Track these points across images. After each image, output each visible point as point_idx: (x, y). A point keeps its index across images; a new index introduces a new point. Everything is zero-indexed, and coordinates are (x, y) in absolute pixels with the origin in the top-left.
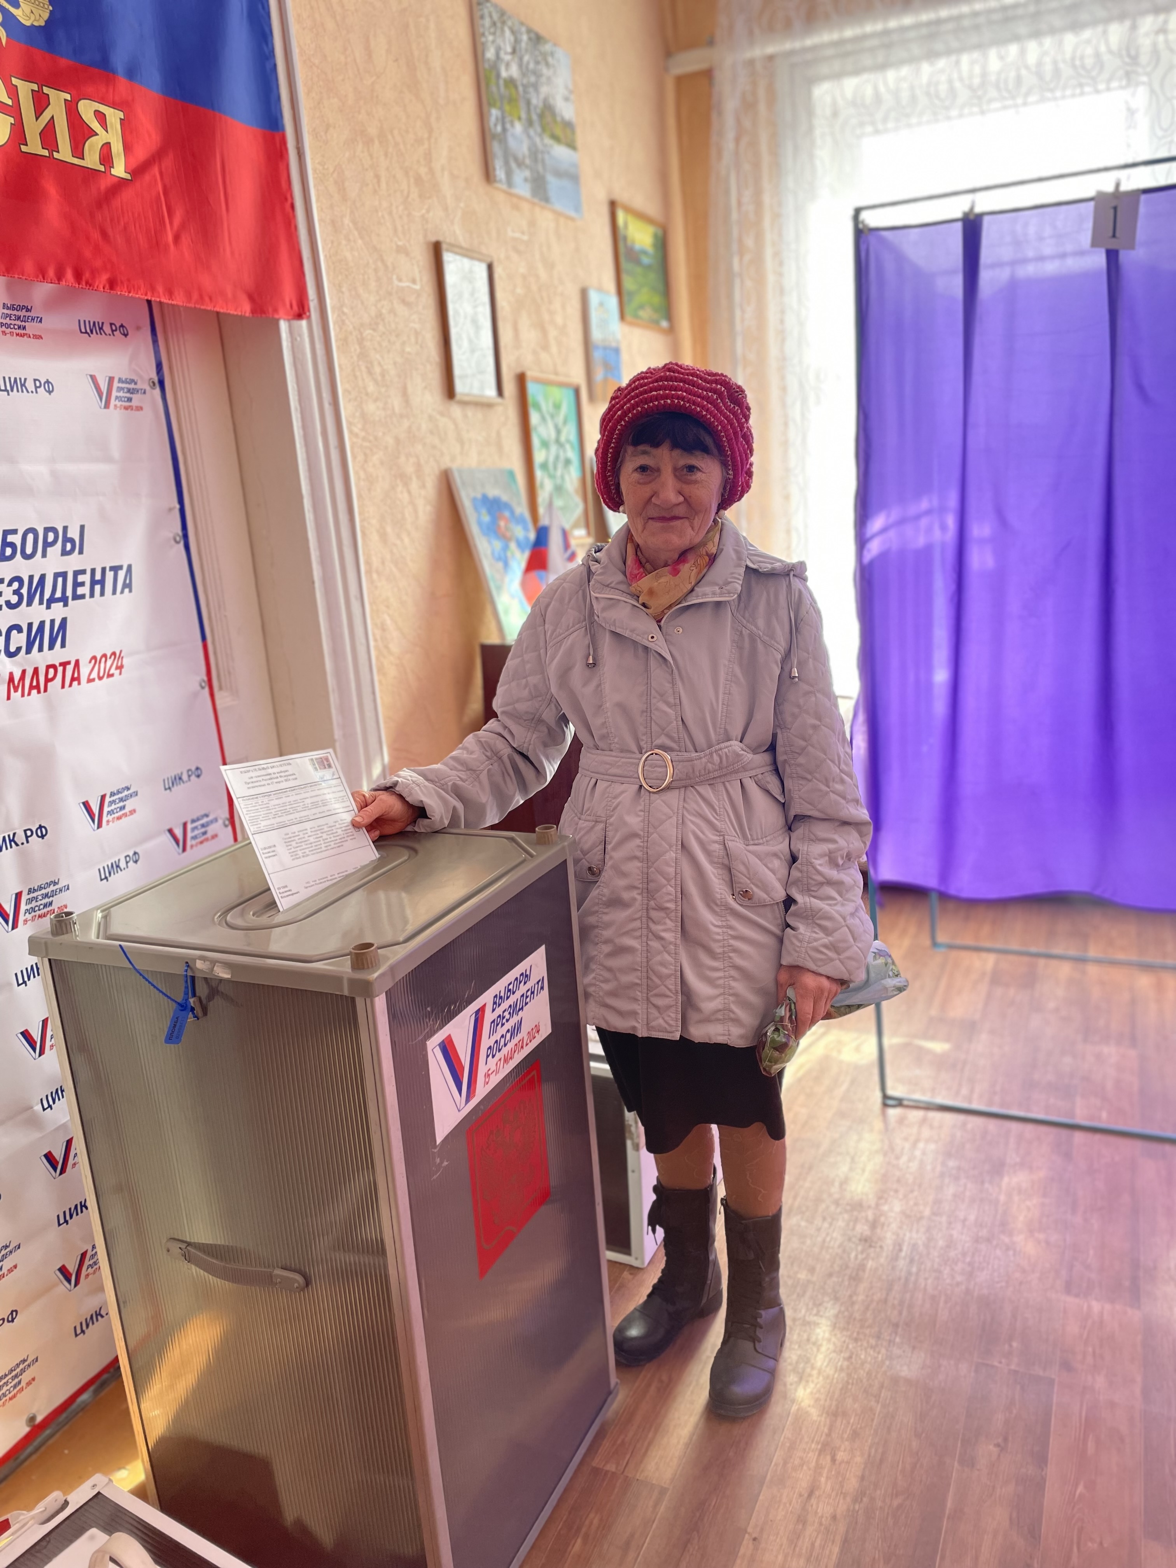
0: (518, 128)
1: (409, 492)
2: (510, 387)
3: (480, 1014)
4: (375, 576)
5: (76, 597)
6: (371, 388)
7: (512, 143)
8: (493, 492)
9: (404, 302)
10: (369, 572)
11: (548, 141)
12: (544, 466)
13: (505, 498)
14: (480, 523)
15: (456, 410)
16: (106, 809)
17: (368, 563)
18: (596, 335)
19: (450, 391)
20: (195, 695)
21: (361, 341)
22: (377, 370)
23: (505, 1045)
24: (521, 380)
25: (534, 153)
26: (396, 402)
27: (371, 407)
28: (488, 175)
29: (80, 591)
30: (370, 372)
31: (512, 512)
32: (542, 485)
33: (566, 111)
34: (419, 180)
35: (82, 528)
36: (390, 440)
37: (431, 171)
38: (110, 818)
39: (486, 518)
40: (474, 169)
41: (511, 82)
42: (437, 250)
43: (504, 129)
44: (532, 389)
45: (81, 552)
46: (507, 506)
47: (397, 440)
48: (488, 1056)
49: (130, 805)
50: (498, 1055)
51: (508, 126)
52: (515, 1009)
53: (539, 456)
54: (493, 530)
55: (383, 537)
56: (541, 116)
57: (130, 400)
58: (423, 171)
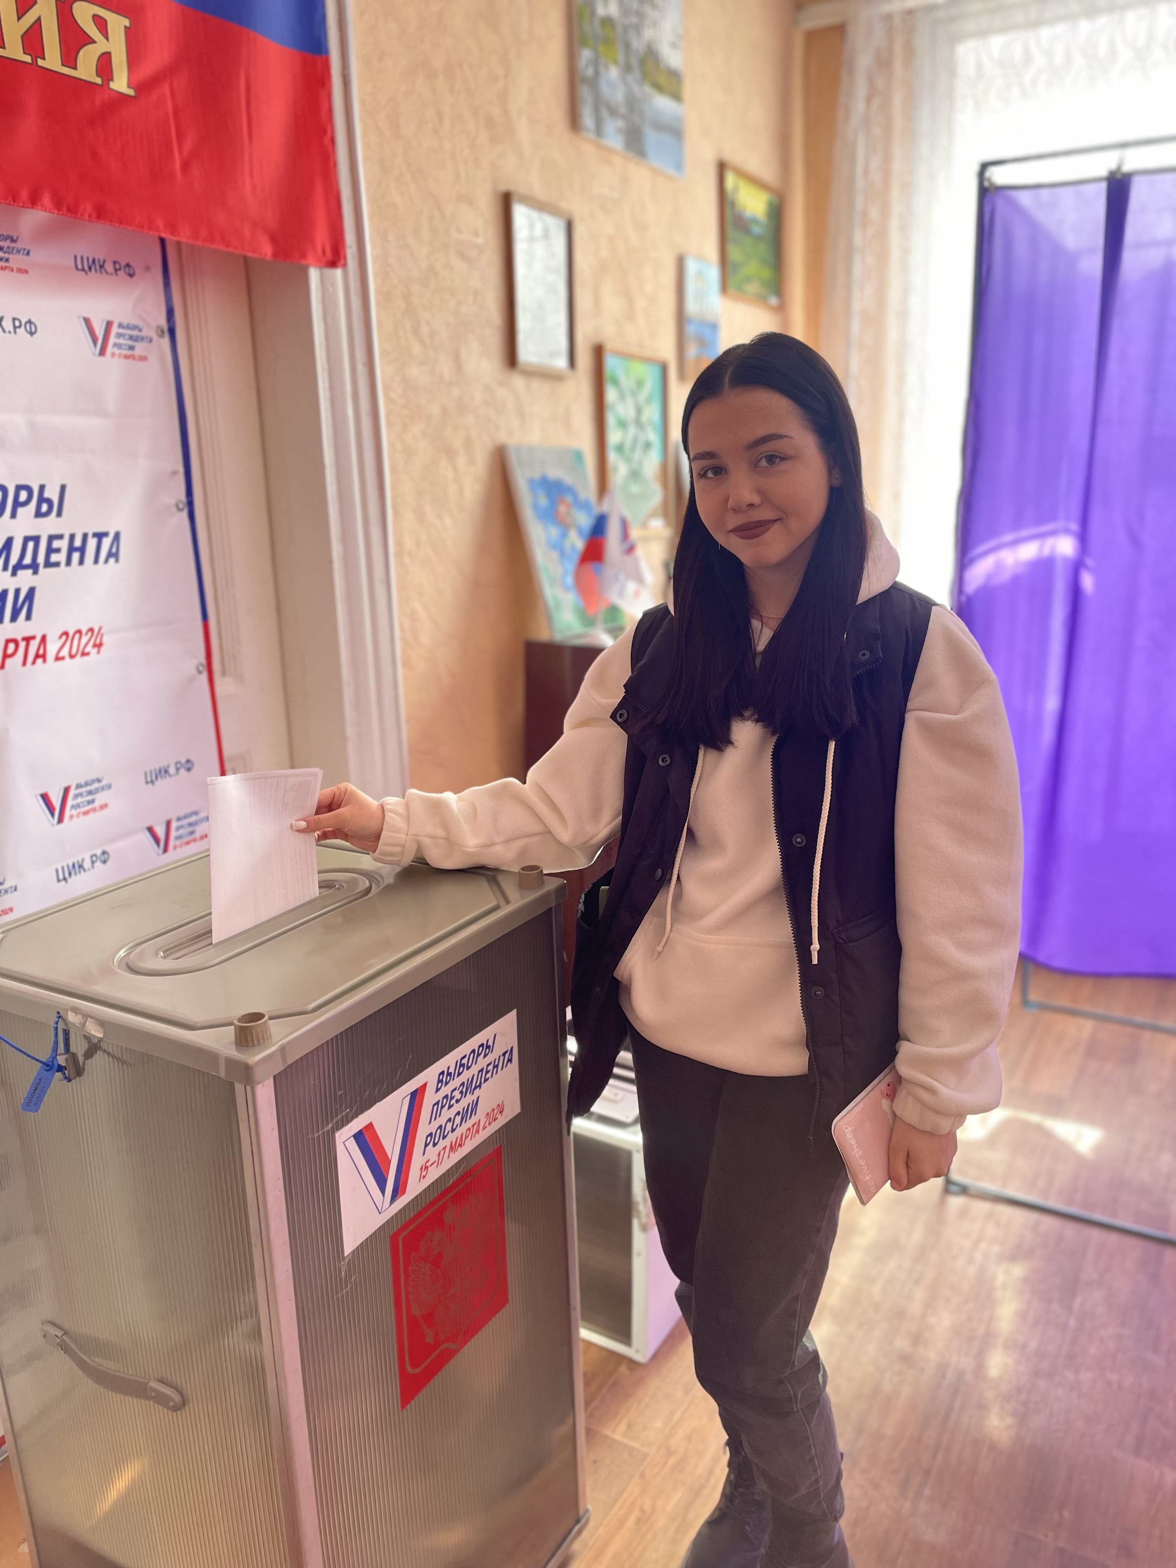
0: (613, 73)
1: (455, 469)
2: (584, 359)
3: (417, 1097)
4: (406, 559)
5: (48, 564)
6: (416, 349)
7: (605, 89)
8: (554, 473)
9: (463, 256)
10: (399, 554)
11: (648, 89)
12: (620, 448)
13: (568, 479)
14: (536, 507)
15: (518, 381)
16: (70, 802)
17: (399, 544)
18: (692, 307)
19: (511, 358)
20: (191, 680)
21: (407, 297)
22: (425, 330)
23: (453, 1130)
24: (598, 352)
25: (632, 102)
26: (446, 368)
27: (414, 371)
28: (574, 122)
29: (54, 558)
30: (416, 332)
31: (575, 496)
32: (616, 470)
33: (672, 58)
34: (490, 122)
35: (63, 488)
36: (436, 410)
37: (506, 113)
38: (74, 812)
39: (543, 502)
40: (558, 113)
41: (608, 22)
42: (506, 202)
43: (597, 74)
44: (611, 363)
45: (59, 514)
46: (570, 490)
47: (445, 411)
48: (426, 1145)
49: (100, 799)
50: (442, 1143)
51: (602, 69)
52: (469, 1087)
53: (614, 437)
54: (551, 515)
55: (420, 516)
56: (642, 62)
57: (132, 348)
58: (496, 112)
